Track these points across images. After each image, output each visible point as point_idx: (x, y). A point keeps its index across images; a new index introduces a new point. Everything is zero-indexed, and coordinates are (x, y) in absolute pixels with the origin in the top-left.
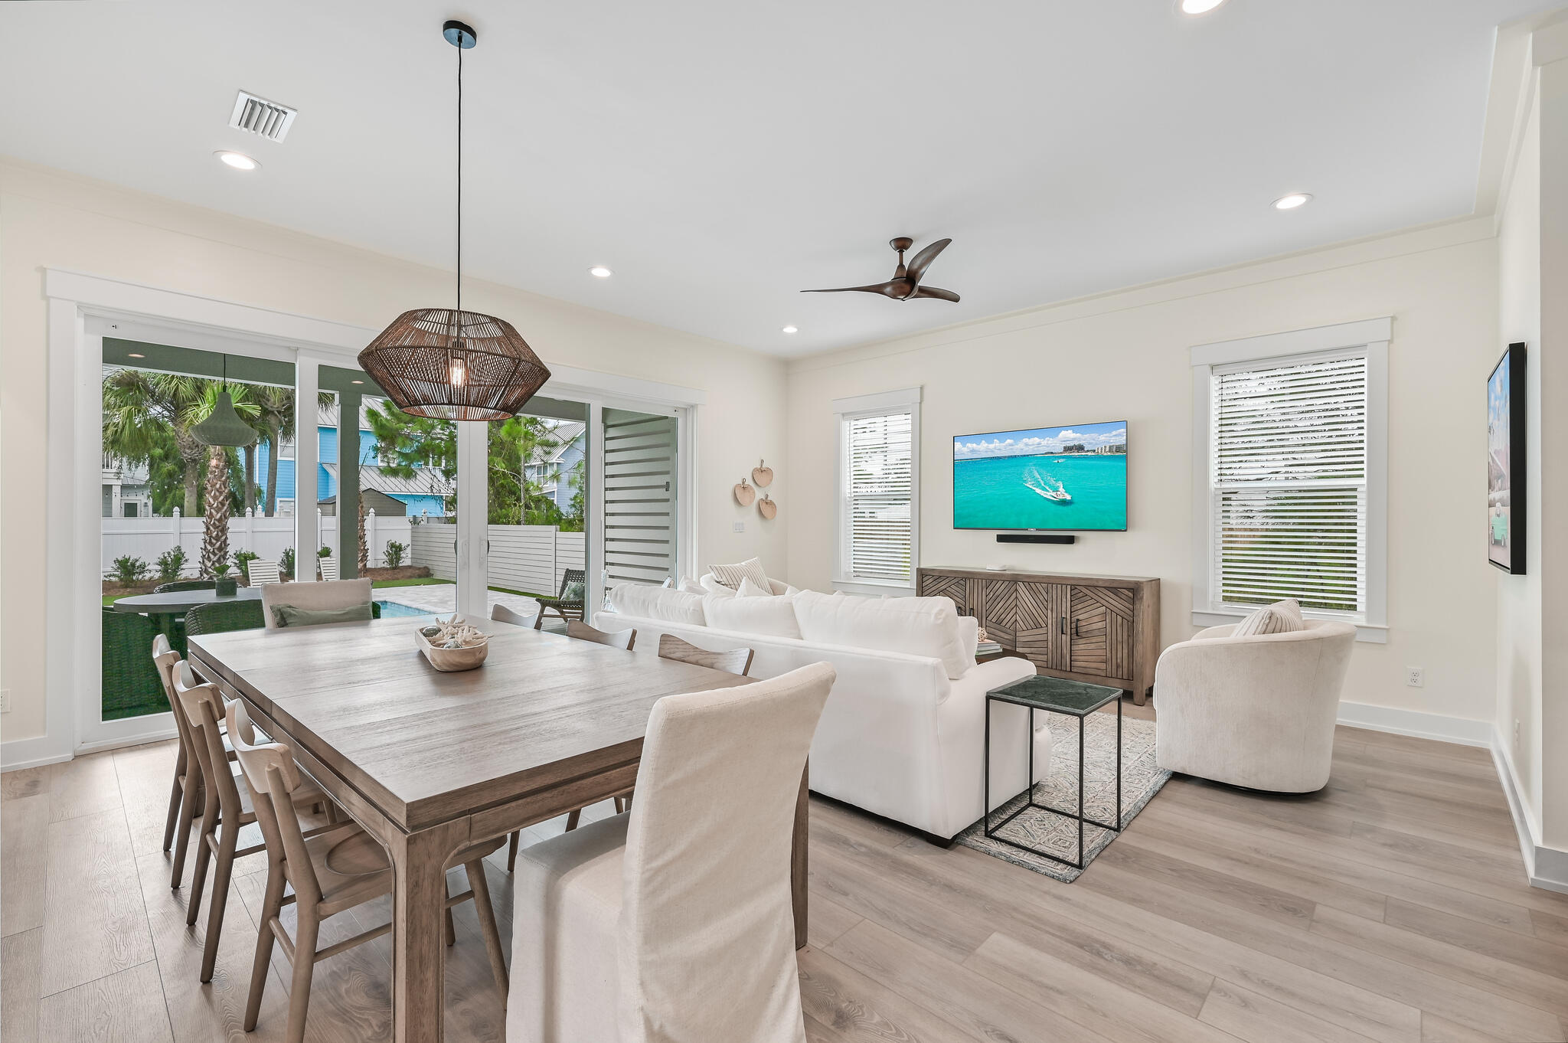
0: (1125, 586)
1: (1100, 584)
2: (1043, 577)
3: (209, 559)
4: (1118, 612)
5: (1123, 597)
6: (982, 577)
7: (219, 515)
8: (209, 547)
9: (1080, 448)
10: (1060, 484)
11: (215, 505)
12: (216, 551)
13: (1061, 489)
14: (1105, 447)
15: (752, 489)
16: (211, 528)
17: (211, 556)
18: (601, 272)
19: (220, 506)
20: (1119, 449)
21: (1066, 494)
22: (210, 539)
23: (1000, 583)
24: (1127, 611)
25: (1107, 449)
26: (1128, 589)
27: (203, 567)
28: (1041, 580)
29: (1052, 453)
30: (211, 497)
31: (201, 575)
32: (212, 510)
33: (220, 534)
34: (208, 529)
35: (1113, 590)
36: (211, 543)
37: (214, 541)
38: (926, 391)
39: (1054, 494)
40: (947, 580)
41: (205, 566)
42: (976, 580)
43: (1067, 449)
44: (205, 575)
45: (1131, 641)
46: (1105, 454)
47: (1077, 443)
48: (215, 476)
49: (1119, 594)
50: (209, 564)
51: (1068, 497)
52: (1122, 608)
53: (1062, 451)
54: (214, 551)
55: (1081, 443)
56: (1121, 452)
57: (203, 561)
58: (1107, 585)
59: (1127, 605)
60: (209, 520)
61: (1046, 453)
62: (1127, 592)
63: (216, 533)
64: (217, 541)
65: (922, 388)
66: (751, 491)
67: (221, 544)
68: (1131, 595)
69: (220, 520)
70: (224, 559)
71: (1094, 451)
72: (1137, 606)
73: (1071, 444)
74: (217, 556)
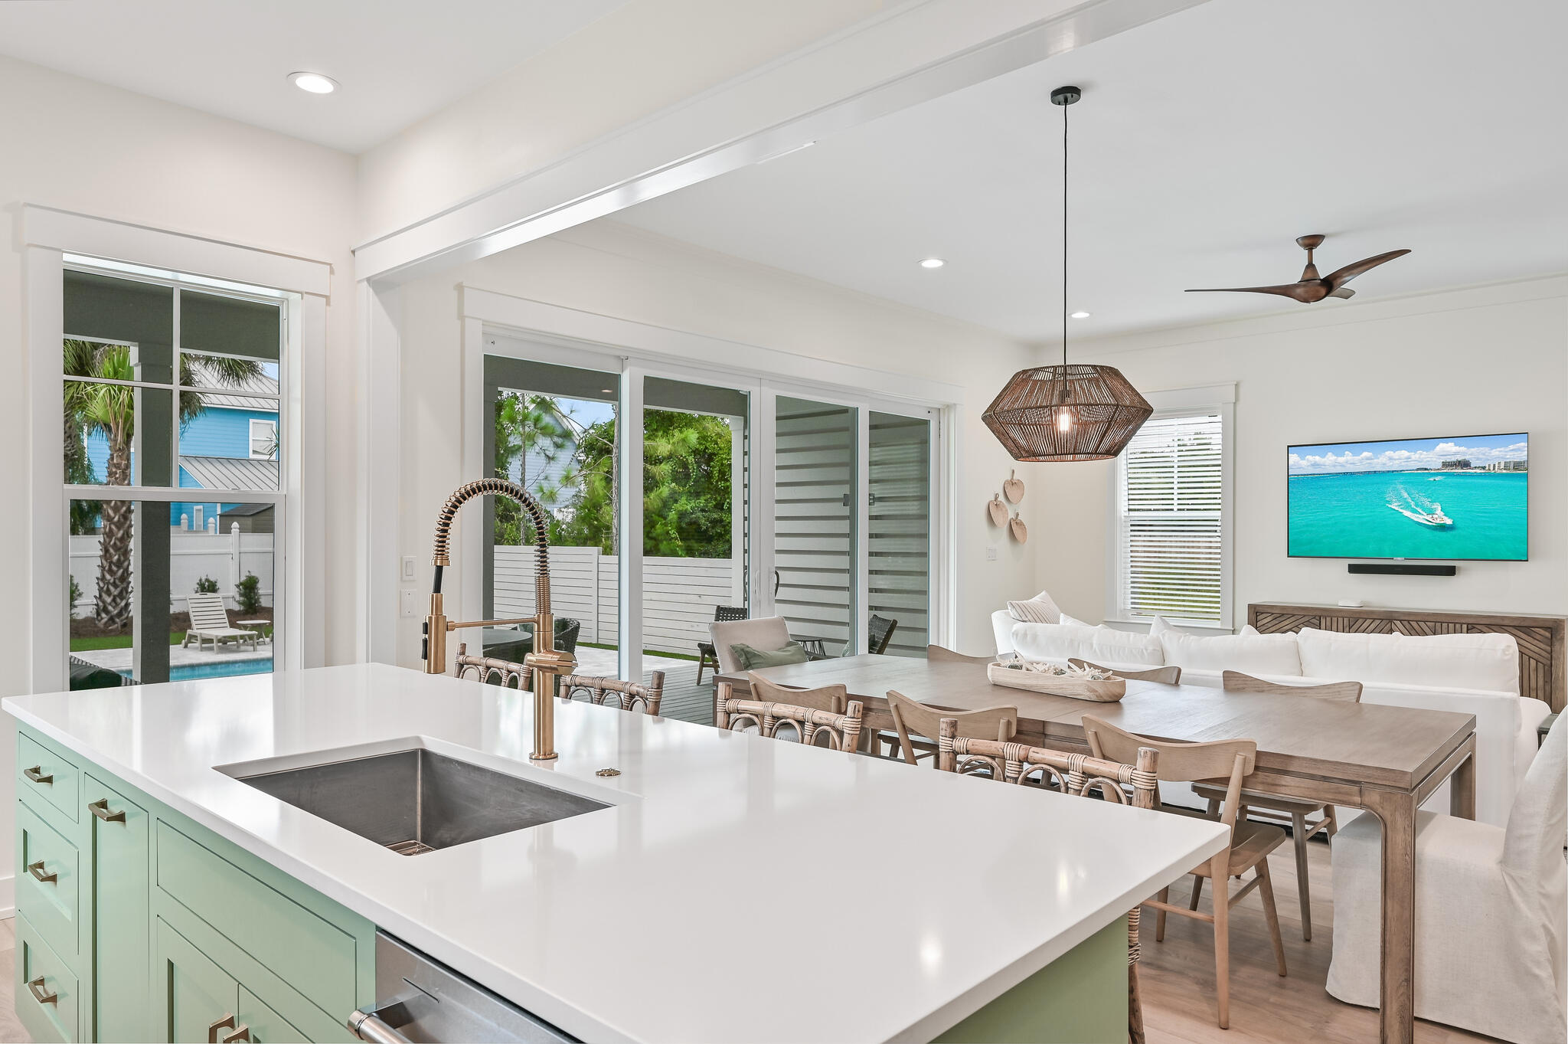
0: (1540, 624)
1: (1506, 622)
2: (1429, 615)
3: (108, 592)
4: (1531, 654)
5: (1538, 637)
6: (1343, 614)
7: (121, 532)
8: (108, 577)
9: (1465, 464)
10: (1438, 507)
11: (116, 519)
12: (117, 581)
13: (1439, 512)
14: (1499, 463)
15: (1004, 506)
16: (112, 551)
17: (112, 588)
18: (932, 263)
19: (122, 520)
20: (1517, 466)
21: (1444, 517)
22: (110, 567)
23: (1368, 622)
24: (1544, 653)
25: (1502, 466)
26: (1546, 628)
27: (101, 604)
28: (1427, 619)
29: (1426, 469)
30: (112, 508)
31: (98, 614)
32: (113, 527)
33: (122, 558)
34: (106, 551)
35: (1523, 629)
36: (111, 572)
37: (114, 568)
38: (1242, 390)
39: (1429, 518)
40: (1293, 619)
41: (104, 602)
42: (1335, 619)
43: (1445, 465)
44: (104, 615)
45: (1548, 688)
46: (1499, 471)
47: (1460, 458)
48: (116, 479)
49: (1533, 634)
50: (109, 600)
51: (1449, 522)
52: (1537, 650)
53: (1440, 467)
54: (114, 582)
55: (1467, 458)
56: (1519, 470)
57: (100, 596)
58: (1515, 623)
59: (1543, 646)
60: (107, 540)
61: (1418, 469)
62: (1542, 631)
63: (116, 557)
64: (119, 567)
65: (1237, 385)
66: (1004, 509)
67: (123, 573)
68: (1548, 635)
69: (122, 539)
70: (127, 592)
71: (1484, 468)
72: (1557, 647)
73: (1454, 459)
74: (119, 589)
